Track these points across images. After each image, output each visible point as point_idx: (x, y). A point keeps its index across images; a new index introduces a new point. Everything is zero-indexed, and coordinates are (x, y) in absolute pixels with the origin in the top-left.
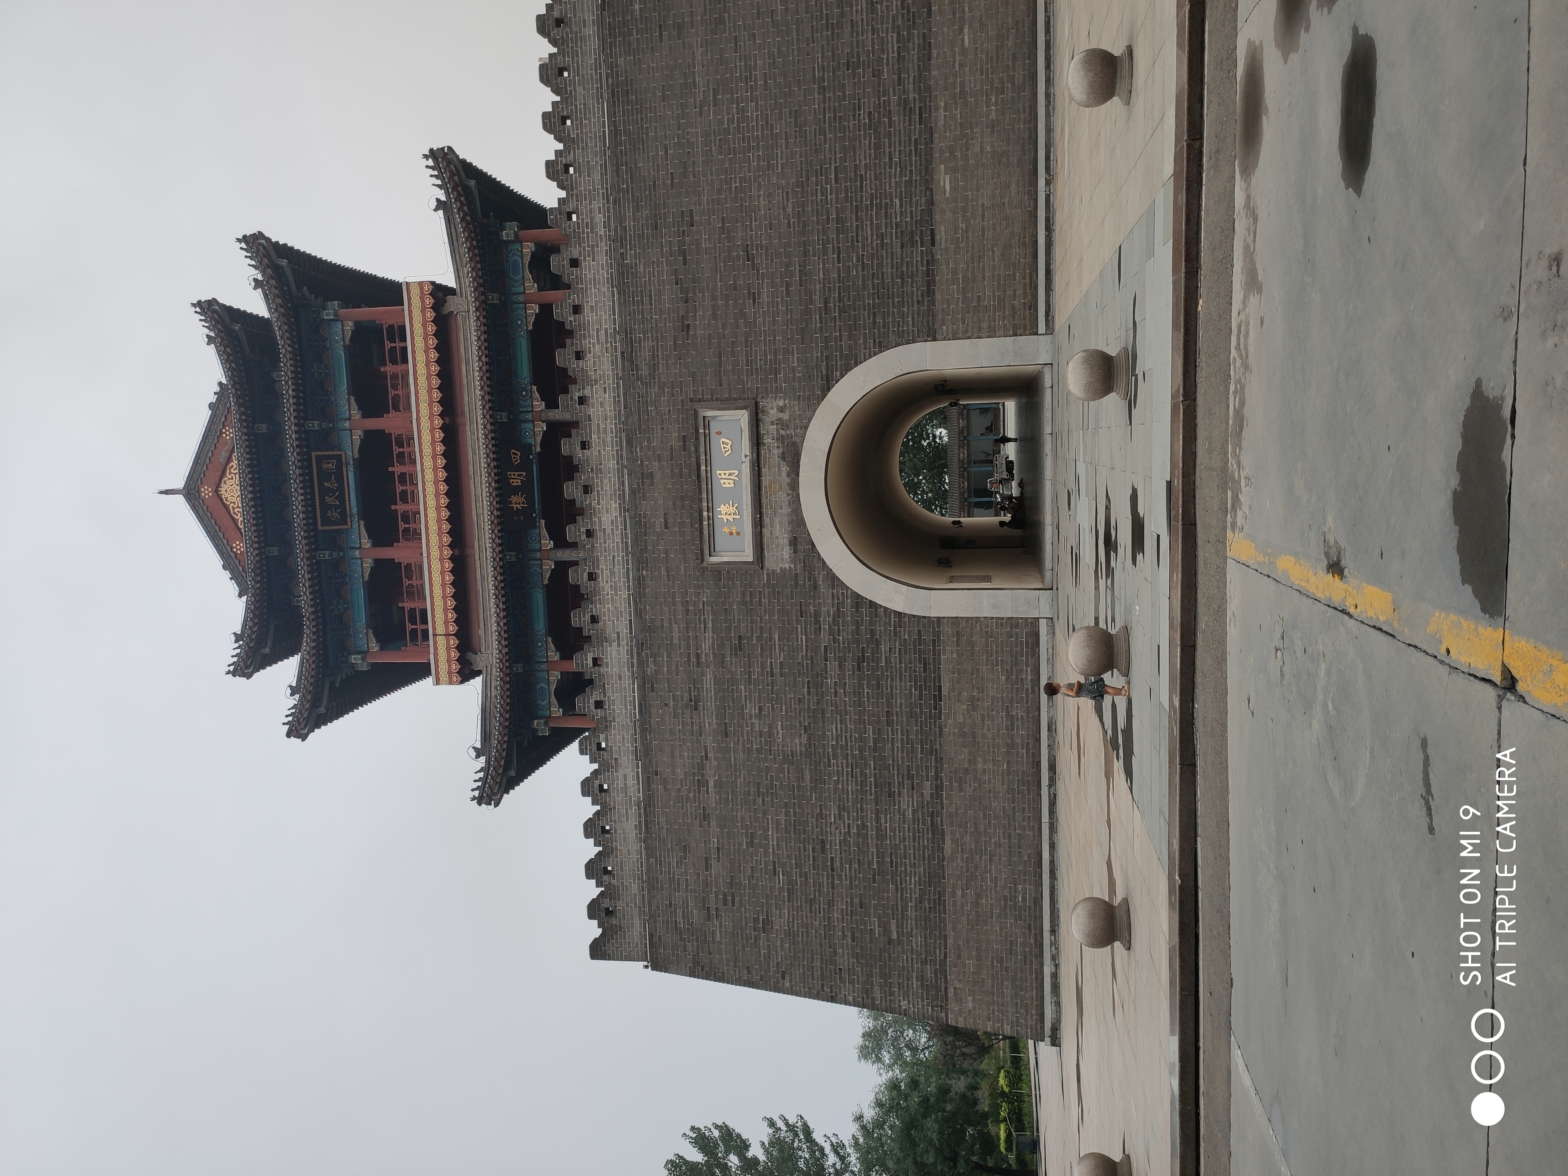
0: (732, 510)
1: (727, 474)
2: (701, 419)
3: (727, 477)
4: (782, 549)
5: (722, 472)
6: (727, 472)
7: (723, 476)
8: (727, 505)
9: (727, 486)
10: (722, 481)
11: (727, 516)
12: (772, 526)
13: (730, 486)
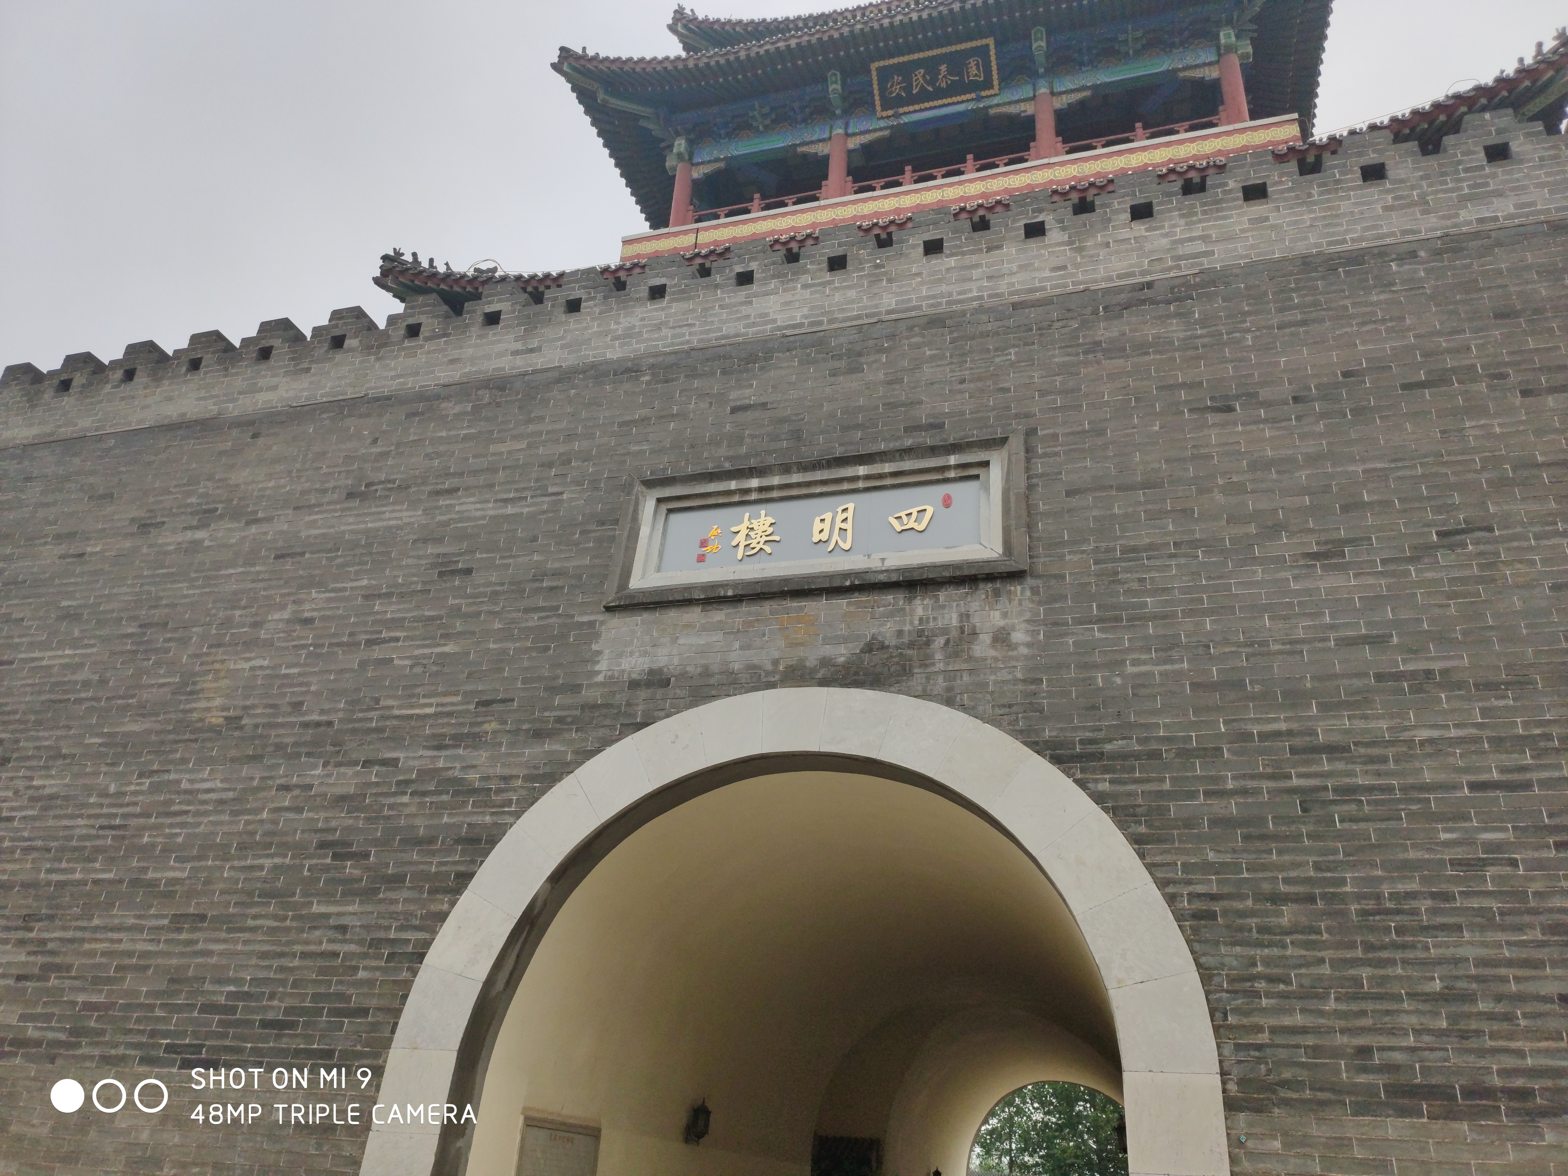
0: (758, 542)
1: (844, 526)
2: (981, 456)
3: (839, 524)
4: (645, 654)
5: (850, 514)
6: (848, 526)
7: (840, 517)
8: (770, 530)
9: (817, 525)
10: (828, 516)
11: (744, 532)
12: (704, 628)
13: (816, 530)
